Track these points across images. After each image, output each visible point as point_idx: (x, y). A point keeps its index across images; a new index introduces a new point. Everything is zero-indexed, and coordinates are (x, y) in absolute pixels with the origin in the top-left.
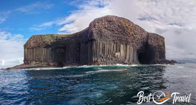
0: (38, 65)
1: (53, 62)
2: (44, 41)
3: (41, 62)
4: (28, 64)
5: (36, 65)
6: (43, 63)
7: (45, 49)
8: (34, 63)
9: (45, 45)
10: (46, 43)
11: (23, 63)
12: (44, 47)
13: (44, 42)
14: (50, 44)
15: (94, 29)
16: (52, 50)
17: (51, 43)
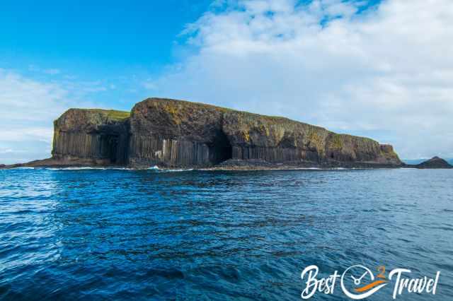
0: (75, 162)
1: (101, 159)
2: (88, 122)
3: (82, 157)
4: (59, 158)
5: (72, 163)
6: (85, 160)
7: (91, 137)
8: (69, 158)
9: (90, 129)
10: (91, 126)
11: (52, 156)
12: (88, 133)
13: (89, 125)
14: (96, 128)
15: (132, 120)
16: (101, 139)
17: (98, 127)
